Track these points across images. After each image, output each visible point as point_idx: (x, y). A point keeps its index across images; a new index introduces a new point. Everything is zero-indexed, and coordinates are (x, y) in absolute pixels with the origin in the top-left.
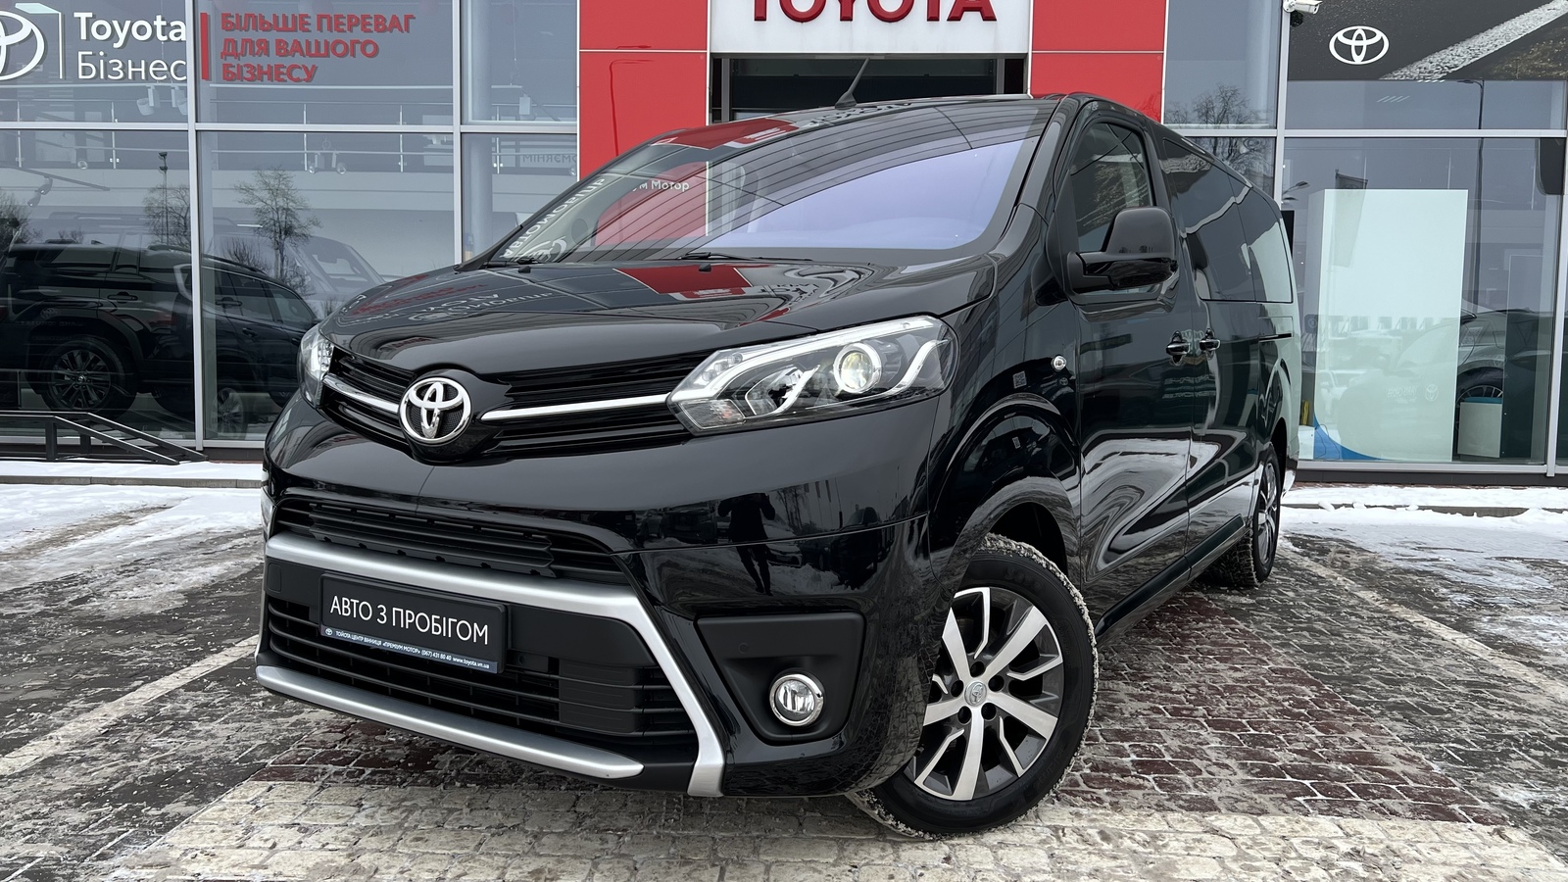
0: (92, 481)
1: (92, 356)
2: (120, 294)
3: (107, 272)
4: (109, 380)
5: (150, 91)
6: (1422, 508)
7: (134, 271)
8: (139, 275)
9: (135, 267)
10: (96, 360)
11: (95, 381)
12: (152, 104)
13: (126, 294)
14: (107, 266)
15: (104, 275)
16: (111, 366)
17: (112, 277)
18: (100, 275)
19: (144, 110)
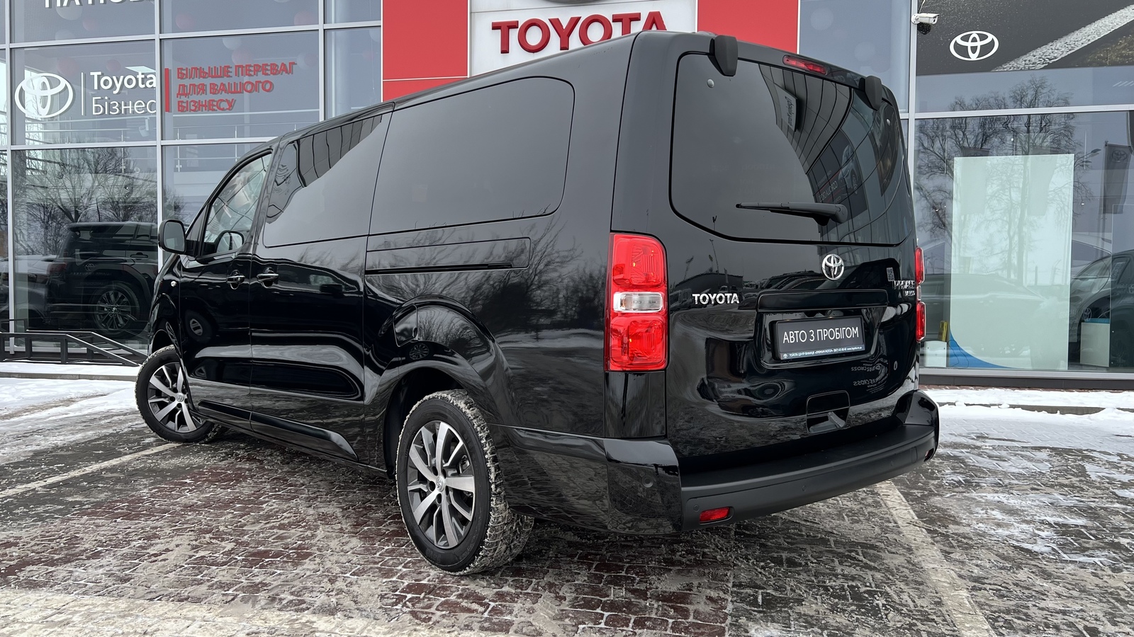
0: (80, 377)
1: (120, 295)
2: (138, 254)
3: (131, 240)
4: (130, 310)
5: (146, 120)
6: (1013, 407)
7: (147, 238)
8: (149, 241)
9: (147, 236)
10: (122, 297)
11: (122, 311)
12: (147, 129)
13: (142, 254)
14: (131, 236)
15: (129, 241)
16: (131, 302)
17: (134, 243)
18: (127, 241)
19: (143, 133)
